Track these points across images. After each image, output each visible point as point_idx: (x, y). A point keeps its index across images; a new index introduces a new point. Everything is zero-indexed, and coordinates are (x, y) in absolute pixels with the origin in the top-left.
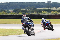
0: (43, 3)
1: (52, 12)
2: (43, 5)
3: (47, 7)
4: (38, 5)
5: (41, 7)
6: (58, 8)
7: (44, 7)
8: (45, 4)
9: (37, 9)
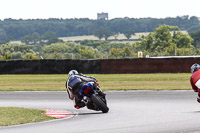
1: (113, 49)
3: (95, 35)
4: (64, 28)
5: (75, 35)
6: (133, 37)
7: (87, 35)
8: (88, 23)
9: (62, 41)
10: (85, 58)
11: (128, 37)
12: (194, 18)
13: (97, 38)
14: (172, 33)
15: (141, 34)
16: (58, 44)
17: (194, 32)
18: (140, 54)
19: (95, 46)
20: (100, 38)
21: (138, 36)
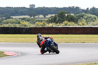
0: (22, 8)
1: (37, 22)
3: (29, 15)
4: (13, 12)
5: (18, 15)
6: (47, 17)
9: (12, 18)
10: (23, 27)
11: (45, 16)
12: (77, 8)
13: (29, 17)
14: (66, 15)
15: (51, 15)
16: (10, 20)
18: (50, 25)
19: (28, 21)
20: (31, 17)
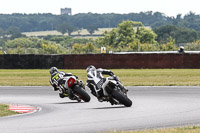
0: (44, 14)
1: (76, 44)
2: (44, 23)
7: (50, 30)
9: (25, 36)
10: (48, 53)
11: (91, 32)
12: (157, 14)
13: (59, 34)
14: (135, 29)
15: (104, 30)
17: (158, 28)
18: (103, 50)
19: (58, 41)
20: (63, 33)
21: (101, 31)
